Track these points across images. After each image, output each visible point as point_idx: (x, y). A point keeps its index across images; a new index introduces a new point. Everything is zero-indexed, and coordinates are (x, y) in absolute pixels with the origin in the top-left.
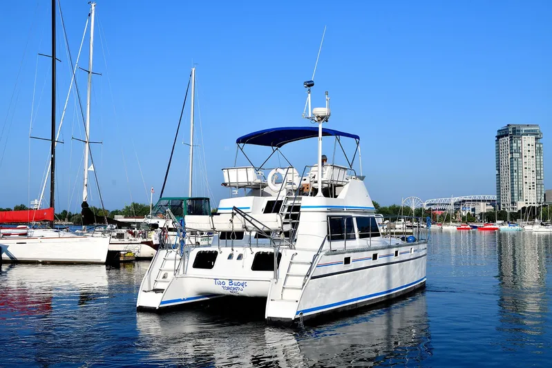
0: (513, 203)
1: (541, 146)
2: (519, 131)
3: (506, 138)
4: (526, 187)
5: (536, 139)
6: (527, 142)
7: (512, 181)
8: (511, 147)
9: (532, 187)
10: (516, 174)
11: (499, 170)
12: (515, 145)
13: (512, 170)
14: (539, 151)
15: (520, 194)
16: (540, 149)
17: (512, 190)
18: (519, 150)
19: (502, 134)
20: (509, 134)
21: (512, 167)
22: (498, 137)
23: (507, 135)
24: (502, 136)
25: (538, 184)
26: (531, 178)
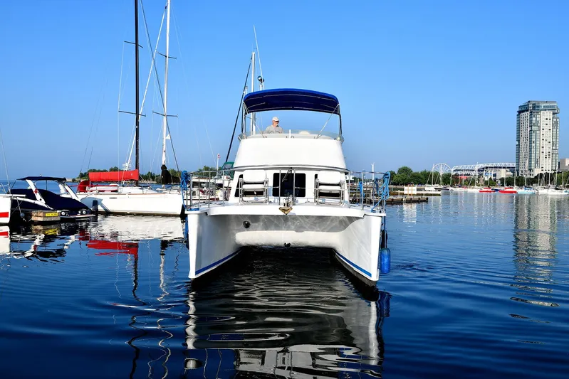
0: (530, 170)
1: (558, 120)
2: (538, 107)
3: (526, 113)
4: (542, 156)
5: (554, 114)
6: (545, 116)
7: (531, 150)
8: (531, 121)
9: (548, 156)
10: (533, 145)
11: (519, 141)
12: (534, 119)
13: (530, 141)
14: (555, 124)
15: (537, 162)
16: (557, 123)
17: (530, 159)
18: (537, 124)
19: (523, 110)
20: (529, 109)
21: (531, 138)
22: (520, 112)
23: (527, 111)
24: (523, 111)
25: (553, 154)
26: (547, 148)
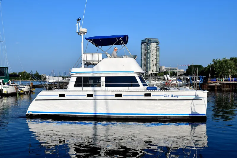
0: (147, 72)
1: (159, 47)
2: (150, 41)
3: (145, 44)
4: (152, 65)
5: (157, 44)
6: (153, 45)
7: (147, 62)
8: (147, 48)
9: (155, 65)
10: (148, 59)
11: (142, 57)
12: (148, 47)
13: (147, 57)
14: (158, 50)
15: (150, 68)
16: (158, 49)
17: (147, 66)
18: (150, 49)
19: (143, 42)
20: (146, 42)
21: (147, 56)
22: (142, 43)
23: (145, 43)
24: (143, 43)
25: (157, 64)
26: (154, 61)
